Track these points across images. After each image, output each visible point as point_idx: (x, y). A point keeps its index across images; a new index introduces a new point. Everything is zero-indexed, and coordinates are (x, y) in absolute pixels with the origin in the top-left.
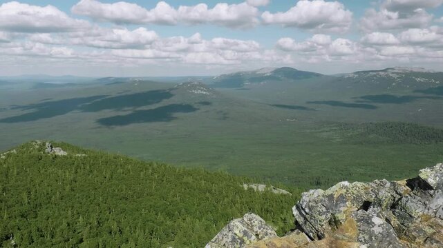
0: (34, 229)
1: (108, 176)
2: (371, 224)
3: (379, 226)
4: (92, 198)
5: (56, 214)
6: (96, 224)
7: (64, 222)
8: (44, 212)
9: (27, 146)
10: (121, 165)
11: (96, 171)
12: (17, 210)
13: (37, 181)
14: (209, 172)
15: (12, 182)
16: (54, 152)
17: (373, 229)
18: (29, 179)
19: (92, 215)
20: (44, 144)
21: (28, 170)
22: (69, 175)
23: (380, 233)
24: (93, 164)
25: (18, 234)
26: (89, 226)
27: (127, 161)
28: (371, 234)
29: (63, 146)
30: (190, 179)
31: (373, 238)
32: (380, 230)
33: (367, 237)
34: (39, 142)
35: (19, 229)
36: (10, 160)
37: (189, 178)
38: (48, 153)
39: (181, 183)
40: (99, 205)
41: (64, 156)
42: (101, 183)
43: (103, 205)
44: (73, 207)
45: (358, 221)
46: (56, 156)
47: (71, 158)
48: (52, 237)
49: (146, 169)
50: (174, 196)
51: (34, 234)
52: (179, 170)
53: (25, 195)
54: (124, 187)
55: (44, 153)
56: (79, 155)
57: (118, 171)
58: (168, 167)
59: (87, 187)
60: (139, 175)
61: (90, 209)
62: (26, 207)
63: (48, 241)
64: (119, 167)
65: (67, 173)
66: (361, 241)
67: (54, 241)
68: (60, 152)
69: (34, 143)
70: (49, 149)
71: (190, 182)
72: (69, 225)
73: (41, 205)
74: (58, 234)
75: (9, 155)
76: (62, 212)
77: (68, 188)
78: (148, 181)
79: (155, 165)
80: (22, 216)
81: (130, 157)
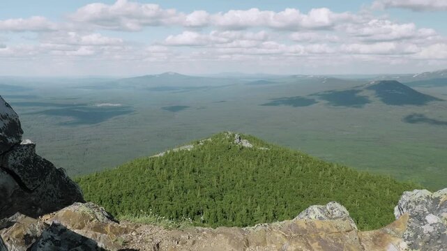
0: (219, 210)
1: (287, 171)
2: (424, 222)
3: (431, 225)
4: (270, 190)
5: (238, 200)
6: (272, 215)
7: (244, 208)
8: (227, 196)
9: (221, 136)
10: (300, 163)
11: (276, 166)
12: (208, 190)
13: (226, 168)
14: (397, 181)
15: (206, 166)
16: (242, 144)
17: (423, 227)
18: (219, 165)
19: (269, 206)
20: (234, 135)
21: (219, 157)
22: (252, 166)
23: (429, 233)
24: (275, 159)
25: (206, 212)
26: (265, 216)
27: (307, 159)
28: (418, 232)
29: (250, 139)
30: (373, 187)
31: (419, 236)
32: (431, 229)
33: (412, 234)
34: (230, 133)
35: (208, 208)
36: (206, 147)
37: (372, 185)
38: (237, 144)
39: (362, 189)
40: (276, 198)
41: (250, 148)
42: (280, 178)
43: (279, 199)
44: (252, 196)
45: (410, 217)
46: (243, 148)
47: (255, 150)
48: (233, 220)
49: (326, 169)
50: (353, 201)
51: (219, 214)
52: (362, 175)
53: (214, 179)
54: (302, 184)
55: (233, 143)
56: (263, 149)
57: (297, 168)
58: (349, 169)
59: (267, 179)
60: (318, 174)
61: (268, 201)
62: (215, 190)
63: (230, 223)
64: (298, 164)
65: (251, 164)
66: (404, 237)
67: (234, 223)
68: (246, 144)
69: (226, 134)
70: (237, 141)
71: (373, 189)
72: (248, 211)
73: (226, 189)
74: (238, 218)
75: (206, 143)
76: (243, 199)
77: (250, 177)
78: (326, 182)
79: (335, 167)
80: (211, 197)
81: (310, 156)
